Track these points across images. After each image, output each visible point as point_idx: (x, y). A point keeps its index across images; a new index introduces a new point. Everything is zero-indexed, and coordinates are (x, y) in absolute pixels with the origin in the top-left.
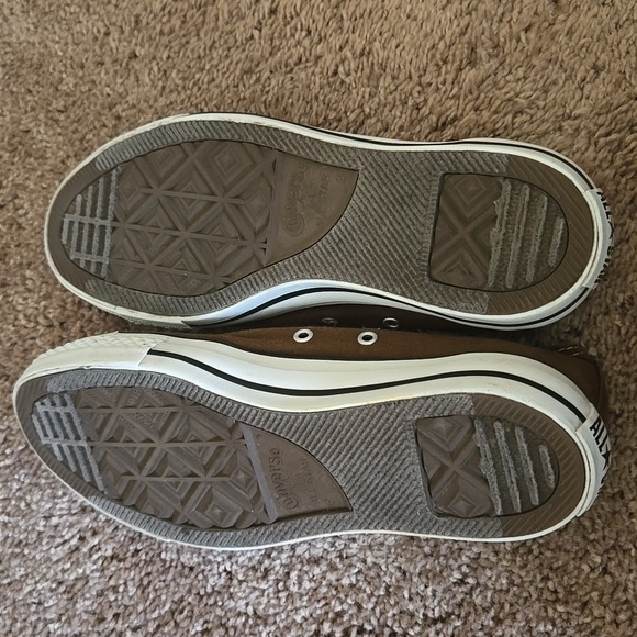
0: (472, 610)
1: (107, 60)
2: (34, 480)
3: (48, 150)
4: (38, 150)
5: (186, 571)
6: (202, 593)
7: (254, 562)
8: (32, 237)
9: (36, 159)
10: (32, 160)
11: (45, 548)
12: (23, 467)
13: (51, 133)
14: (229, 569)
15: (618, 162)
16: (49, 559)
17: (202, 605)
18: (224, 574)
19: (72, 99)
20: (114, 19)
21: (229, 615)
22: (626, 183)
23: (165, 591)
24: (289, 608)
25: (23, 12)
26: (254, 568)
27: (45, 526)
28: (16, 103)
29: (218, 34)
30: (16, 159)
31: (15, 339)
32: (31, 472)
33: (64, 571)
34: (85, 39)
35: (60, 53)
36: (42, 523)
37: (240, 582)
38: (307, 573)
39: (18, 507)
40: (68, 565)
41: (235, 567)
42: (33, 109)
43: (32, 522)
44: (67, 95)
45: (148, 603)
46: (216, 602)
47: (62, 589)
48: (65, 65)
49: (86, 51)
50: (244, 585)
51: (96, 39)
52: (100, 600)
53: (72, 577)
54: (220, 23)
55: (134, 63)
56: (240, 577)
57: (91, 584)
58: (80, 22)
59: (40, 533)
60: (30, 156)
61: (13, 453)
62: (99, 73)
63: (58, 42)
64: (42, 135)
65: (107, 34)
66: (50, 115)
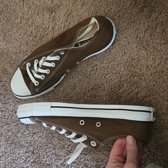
1: (22, 52)
2: (15, 146)
4: (9, 73)
5: (48, 165)
7: (62, 163)
8: (10, 93)
9: (9, 75)
10: (8, 75)
11: (19, 161)
12: (13, 143)
13: (11, 69)
15: (130, 74)
16: (20, 163)
18: (56, 166)
19: (15, 61)
20: (22, 42)
22: (132, 79)
25: (2, 41)
26: (62, 164)
27: (19, 156)
28: (3, 62)
30: (4, 75)
31: (8, 115)
32: (15, 144)
33: (23, 165)
34: (16, 47)
35: (11, 50)
36: (18, 155)
38: (72, 165)
39: (13, 152)
40: (24, 164)
41: (58, 164)
42: (7, 63)
43: (16, 155)
44: (14, 60)
48: (13, 53)
49: (17, 50)
51: (19, 47)
53: (25, 167)
55: (27, 52)
56: (59, 166)
58: (15, 43)
59: (18, 157)
60: (7, 74)
61: (10, 140)
62: (20, 55)
63: (11, 48)
65: (21, 46)
66: (11, 65)
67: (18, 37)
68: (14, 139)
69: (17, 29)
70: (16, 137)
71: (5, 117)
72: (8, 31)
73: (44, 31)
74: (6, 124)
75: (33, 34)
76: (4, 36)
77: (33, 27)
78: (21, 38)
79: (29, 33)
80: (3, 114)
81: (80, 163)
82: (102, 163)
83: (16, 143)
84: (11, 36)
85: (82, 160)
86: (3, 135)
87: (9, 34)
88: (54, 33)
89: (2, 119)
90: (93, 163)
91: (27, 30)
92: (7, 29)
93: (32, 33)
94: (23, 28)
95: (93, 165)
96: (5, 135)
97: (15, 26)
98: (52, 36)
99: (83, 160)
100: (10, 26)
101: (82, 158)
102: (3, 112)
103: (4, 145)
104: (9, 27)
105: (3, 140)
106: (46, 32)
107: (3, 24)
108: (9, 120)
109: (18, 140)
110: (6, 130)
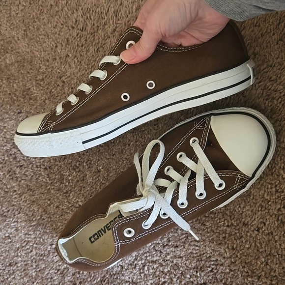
0: (216, 281)
1: (57, 58)
2: (45, 230)
3: (38, 97)
4: (34, 97)
6: (112, 274)
7: (131, 262)
9: (33, 101)
10: (32, 101)
11: (51, 257)
12: (40, 225)
13: (38, 90)
14: (121, 264)
15: (264, 94)
16: (53, 261)
17: (112, 279)
18: (120, 267)
19: (45, 75)
20: (58, 40)
21: (122, 282)
22: (268, 103)
23: (98, 273)
24: (145, 280)
25: (23, 39)
26: (131, 265)
27: (50, 248)
28: (23, 78)
29: (100, 44)
30: (26, 101)
31: (32, 174)
32: (44, 227)
33: (59, 266)
34: (48, 49)
35: (39, 56)
36: (49, 247)
37: (126, 269)
38: (151, 266)
39: (39, 241)
40: (61, 263)
41: (123, 264)
42: (30, 80)
43: (45, 247)
44: (43, 73)
45: (92, 278)
46: (117, 277)
47: (59, 272)
48: (41, 61)
49: (49, 54)
50: (127, 271)
51: (52, 49)
52: (74, 277)
53: (63, 268)
54: (100, 40)
55: (68, 59)
56: (126, 268)
57: (70, 271)
58: (45, 42)
59: (49, 251)
60: (31, 99)
61: (36, 220)
62: (55, 64)
63: (38, 51)
64: (35, 91)
65: (56, 47)
66: (37, 82)
67: (52, 30)
68: (43, 218)
69: (49, 17)
70: (46, 213)
71: (27, 178)
72: (33, 20)
73: (99, 19)
74: (28, 190)
75: (79, 24)
76: (25, 31)
77: (79, 12)
78: (56, 33)
79: (71, 23)
80: (23, 173)
81: (166, 263)
82: (208, 264)
83: (46, 225)
84: (38, 29)
85: (168, 257)
86: (22, 210)
87: (35, 27)
88: (119, 22)
89: (20, 181)
90: (190, 263)
91: (68, 17)
92: (31, 17)
93: (77, 24)
94: (60, 14)
95: (190, 266)
96: (26, 210)
97: (45, 12)
98: (114, 28)
99: (171, 258)
100: (36, 11)
101: (168, 254)
102: (22, 169)
103: (24, 228)
104: (34, 14)
105: (23, 219)
106: (104, 21)
107: (23, 8)
108: (33, 183)
109: (49, 220)
110: (28, 202)
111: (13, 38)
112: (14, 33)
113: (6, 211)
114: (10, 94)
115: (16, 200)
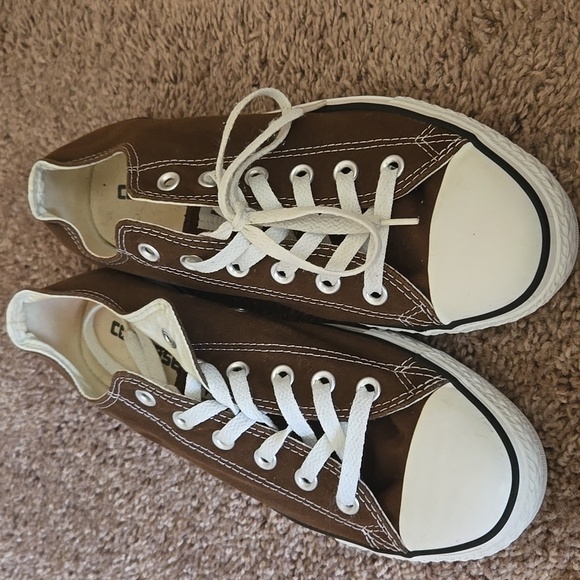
2: (200, 572)
32: (196, 564)
61: (175, 550)
67: (111, 102)
68: (189, 542)
69: (99, 72)
70: (194, 531)
71: (134, 455)
72: (68, 91)
73: (205, 42)
74: (143, 483)
75: (164, 69)
76: (57, 119)
77: (158, 40)
78: (122, 105)
79: (147, 73)
80: (124, 444)
83: (200, 559)
84: (83, 108)
86: (140, 531)
87: (76, 104)
88: (251, 36)
89: (123, 465)
91: (139, 60)
92: (63, 84)
93: (161, 67)
94: (119, 59)
96: (149, 531)
97: (89, 64)
98: (244, 51)
100: (68, 68)
102: (119, 436)
103: (154, 571)
104: (67, 76)
105: (148, 552)
106: (217, 44)
107: (42, 70)
108: (149, 464)
109: (205, 545)
110: (148, 510)
111: (38, 142)
112: (35, 132)
113: (108, 539)
114: (57, 270)
115: (123, 511)
